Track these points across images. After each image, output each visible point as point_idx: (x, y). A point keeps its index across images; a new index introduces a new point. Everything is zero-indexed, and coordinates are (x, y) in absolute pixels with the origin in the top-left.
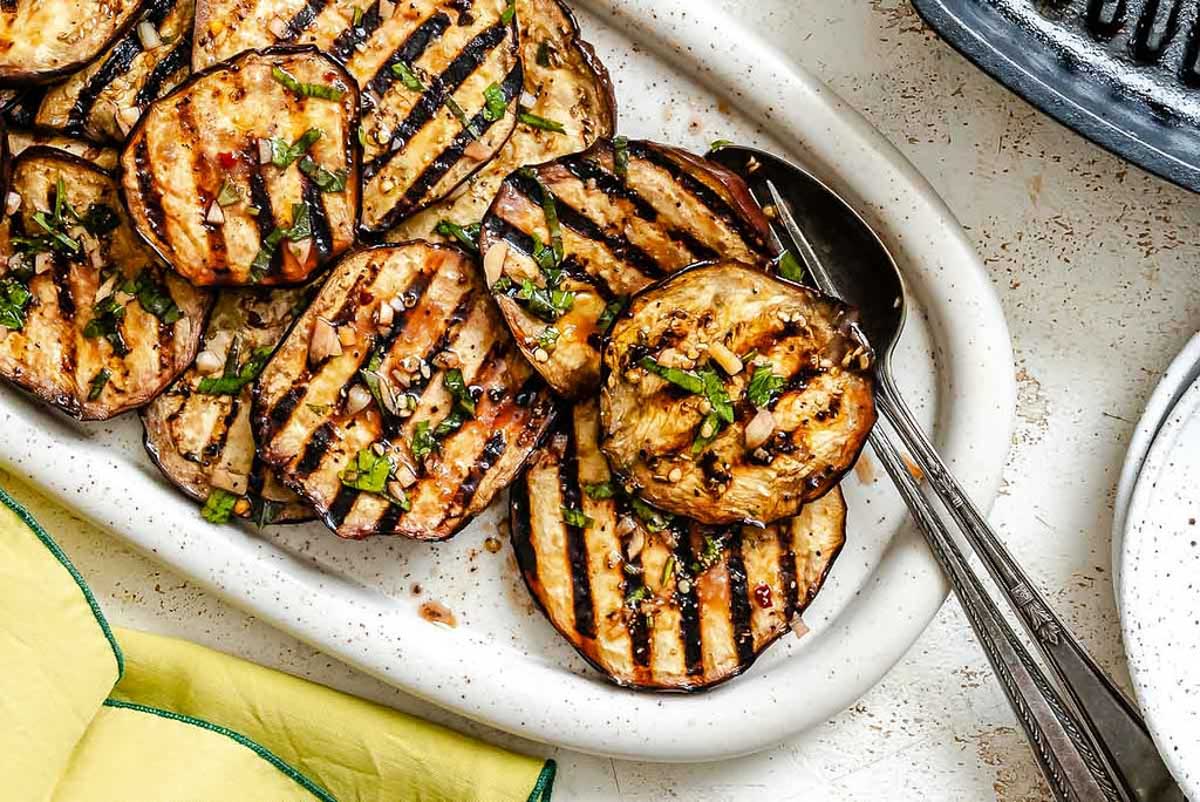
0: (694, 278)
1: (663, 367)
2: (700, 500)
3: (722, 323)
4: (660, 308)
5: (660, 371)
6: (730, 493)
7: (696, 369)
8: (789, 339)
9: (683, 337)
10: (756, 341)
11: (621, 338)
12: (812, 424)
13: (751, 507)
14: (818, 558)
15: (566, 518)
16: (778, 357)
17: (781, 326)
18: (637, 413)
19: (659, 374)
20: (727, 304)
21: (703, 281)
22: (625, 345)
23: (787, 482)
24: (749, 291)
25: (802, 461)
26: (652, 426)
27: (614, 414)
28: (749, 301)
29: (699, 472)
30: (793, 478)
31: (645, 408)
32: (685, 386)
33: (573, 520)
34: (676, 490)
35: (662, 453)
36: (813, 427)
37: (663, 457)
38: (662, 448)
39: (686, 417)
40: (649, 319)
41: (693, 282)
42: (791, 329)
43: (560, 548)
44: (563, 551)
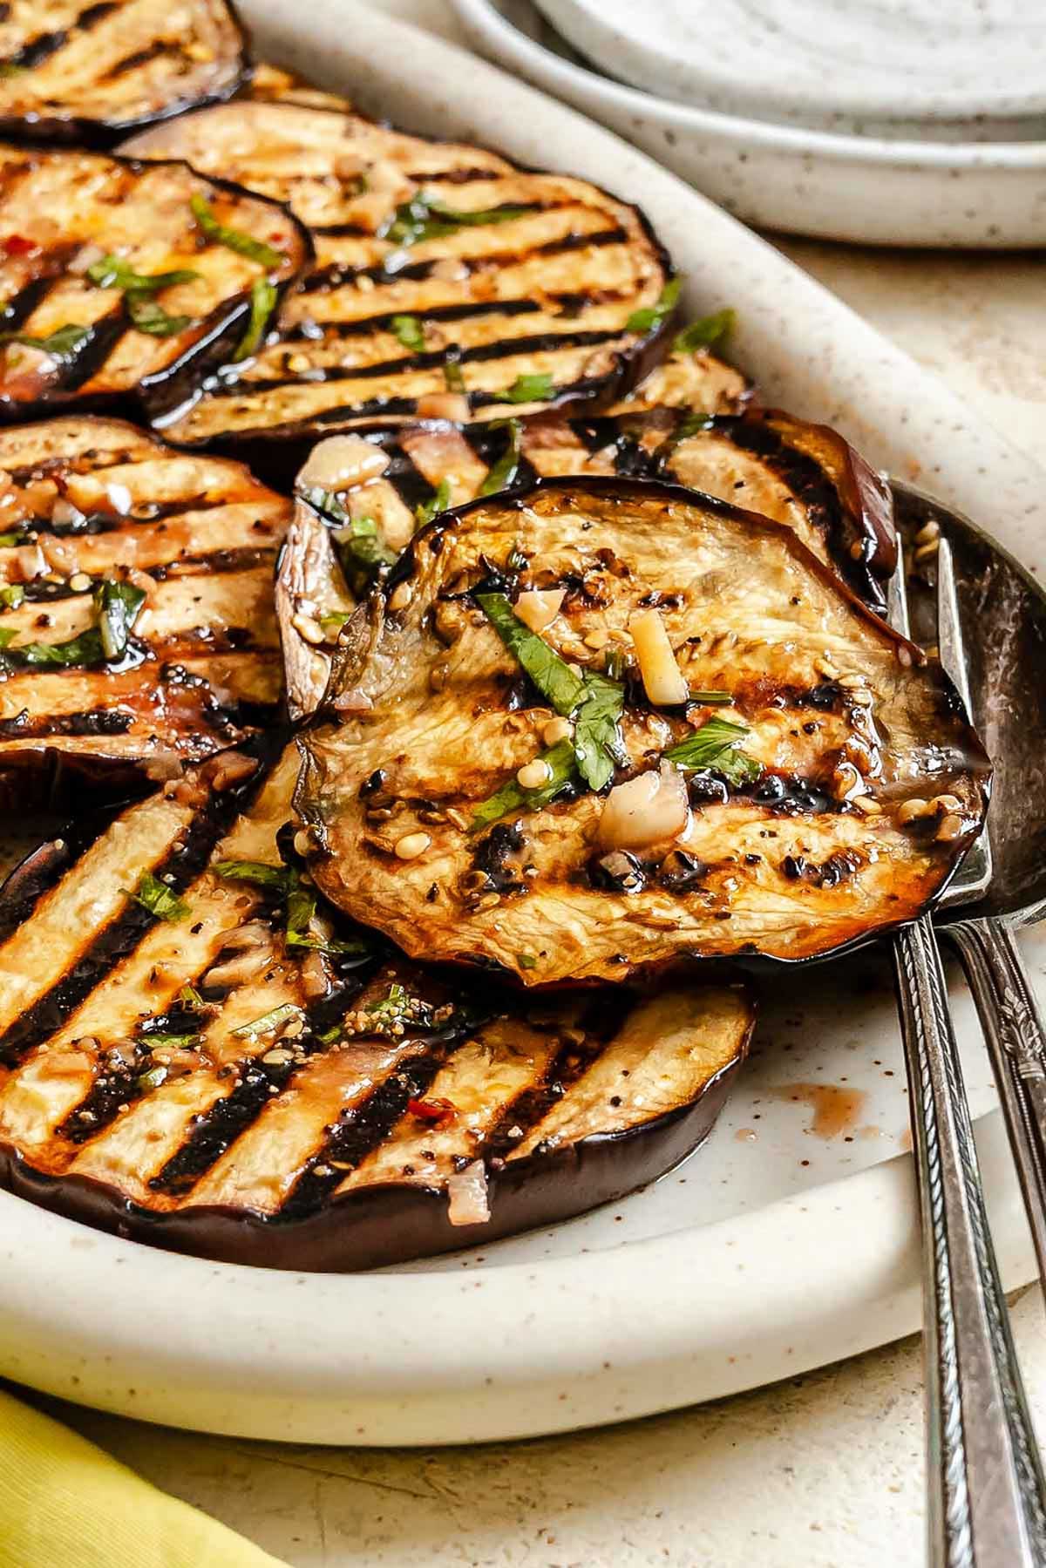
0: (688, 522)
1: (522, 624)
2: (431, 909)
3: (695, 619)
4: (586, 534)
5: (510, 632)
6: (501, 915)
7: (587, 666)
8: (812, 715)
9: (597, 603)
10: (742, 683)
11: (476, 537)
12: (763, 872)
13: (529, 951)
14: (611, 1110)
15: (141, 887)
16: (770, 730)
17: (810, 680)
18: (418, 703)
19: (504, 635)
20: (724, 596)
21: (705, 537)
22: (473, 553)
23: (639, 937)
24: (785, 599)
25: (697, 915)
26: (430, 736)
27: (369, 673)
28: (776, 615)
29: (465, 860)
30: (656, 935)
31: (437, 699)
32: (542, 684)
33: (151, 897)
34: (395, 882)
35: (416, 794)
36: (761, 880)
37: (414, 804)
38: (420, 785)
39: (507, 741)
40: (551, 541)
41: (683, 528)
42: (832, 696)
43: (86, 924)
44: (88, 933)
